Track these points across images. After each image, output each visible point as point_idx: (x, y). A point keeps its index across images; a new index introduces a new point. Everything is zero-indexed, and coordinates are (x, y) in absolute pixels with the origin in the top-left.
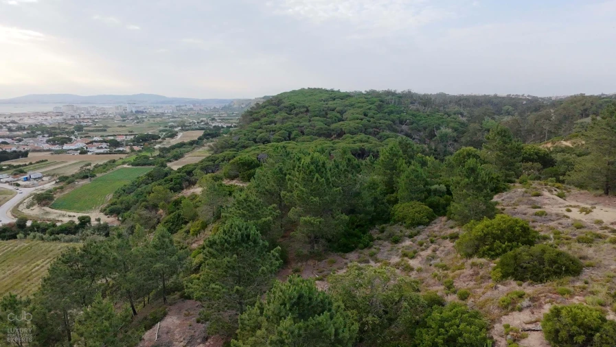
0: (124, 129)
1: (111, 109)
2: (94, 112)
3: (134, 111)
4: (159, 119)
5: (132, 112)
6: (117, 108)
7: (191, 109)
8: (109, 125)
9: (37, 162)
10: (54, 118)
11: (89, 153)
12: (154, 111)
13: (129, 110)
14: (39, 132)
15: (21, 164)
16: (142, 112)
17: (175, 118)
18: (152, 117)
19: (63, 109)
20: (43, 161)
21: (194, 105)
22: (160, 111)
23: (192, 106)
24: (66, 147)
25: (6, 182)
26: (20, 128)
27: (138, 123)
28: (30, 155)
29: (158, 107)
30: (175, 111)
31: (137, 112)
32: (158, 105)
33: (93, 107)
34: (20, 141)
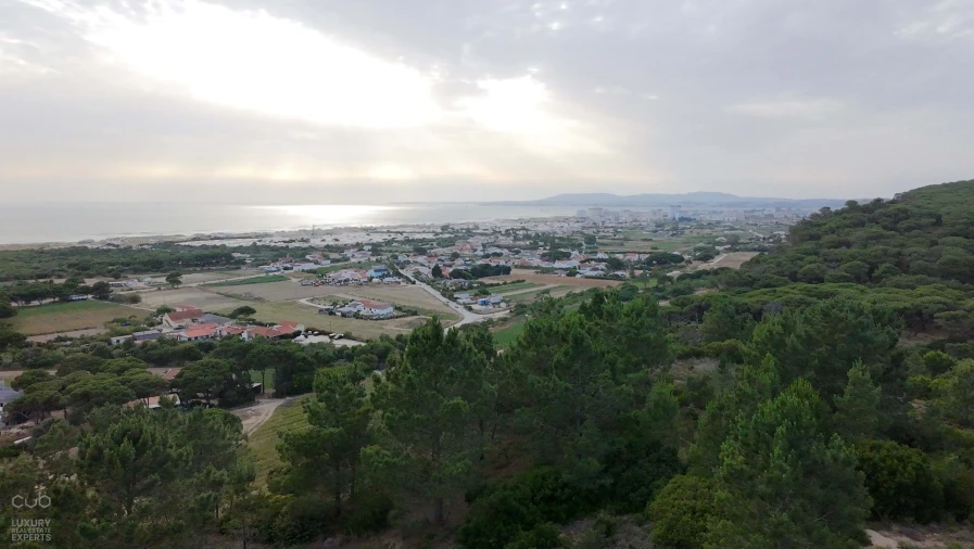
0: (647, 243)
1: (647, 216)
2: (623, 219)
3: (677, 216)
4: (708, 231)
5: (674, 219)
6: (655, 213)
7: (771, 216)
8: (632, 238)
9: (513, 282)
10: (572, 224)
11: (578, 276)
12: (708, 218)
13: (670, 217)
14: (541, 243)
15: (495, 282)
16: (689, 220)
17: (736, 229)
18: (701, 227)
19: (588, 214)
20: (519, 281)
21: (778, 209)
22: (716, 218)
23: (773, 211)
24: (558, 264)
25: (464, 304)
26: (527, 237)
27: (673, 235)
28: (513, 271)
29: (715, 212)
30: (742, 219)
31: (682, 219)
32: (715, 209)
33: (626, 211)
34: (517, 252)
